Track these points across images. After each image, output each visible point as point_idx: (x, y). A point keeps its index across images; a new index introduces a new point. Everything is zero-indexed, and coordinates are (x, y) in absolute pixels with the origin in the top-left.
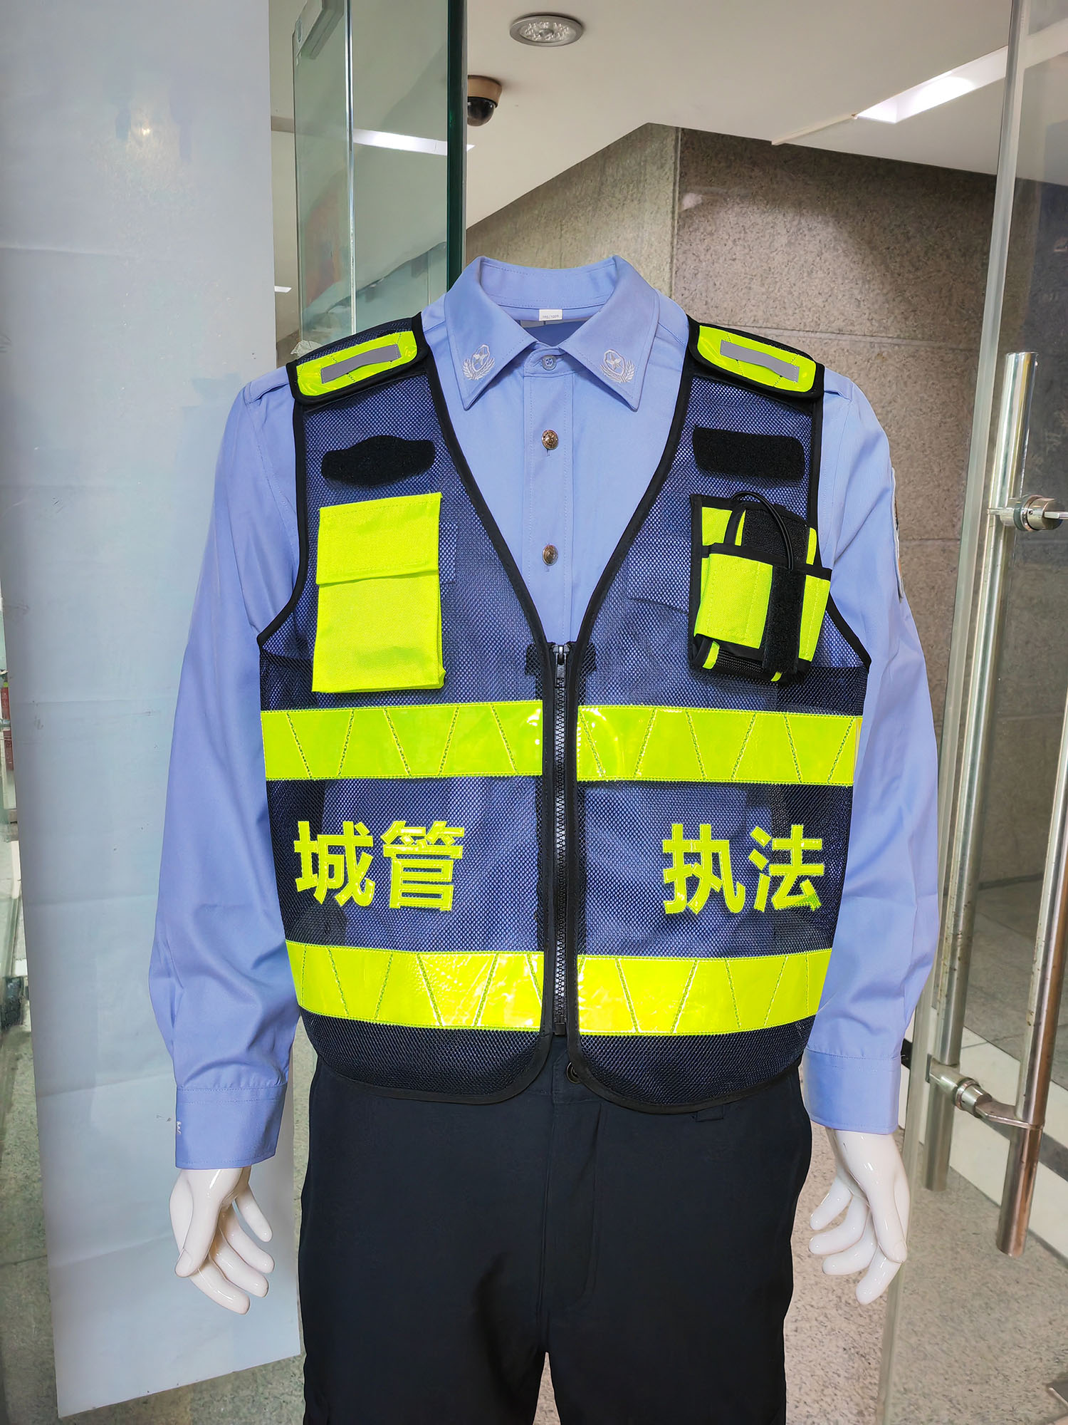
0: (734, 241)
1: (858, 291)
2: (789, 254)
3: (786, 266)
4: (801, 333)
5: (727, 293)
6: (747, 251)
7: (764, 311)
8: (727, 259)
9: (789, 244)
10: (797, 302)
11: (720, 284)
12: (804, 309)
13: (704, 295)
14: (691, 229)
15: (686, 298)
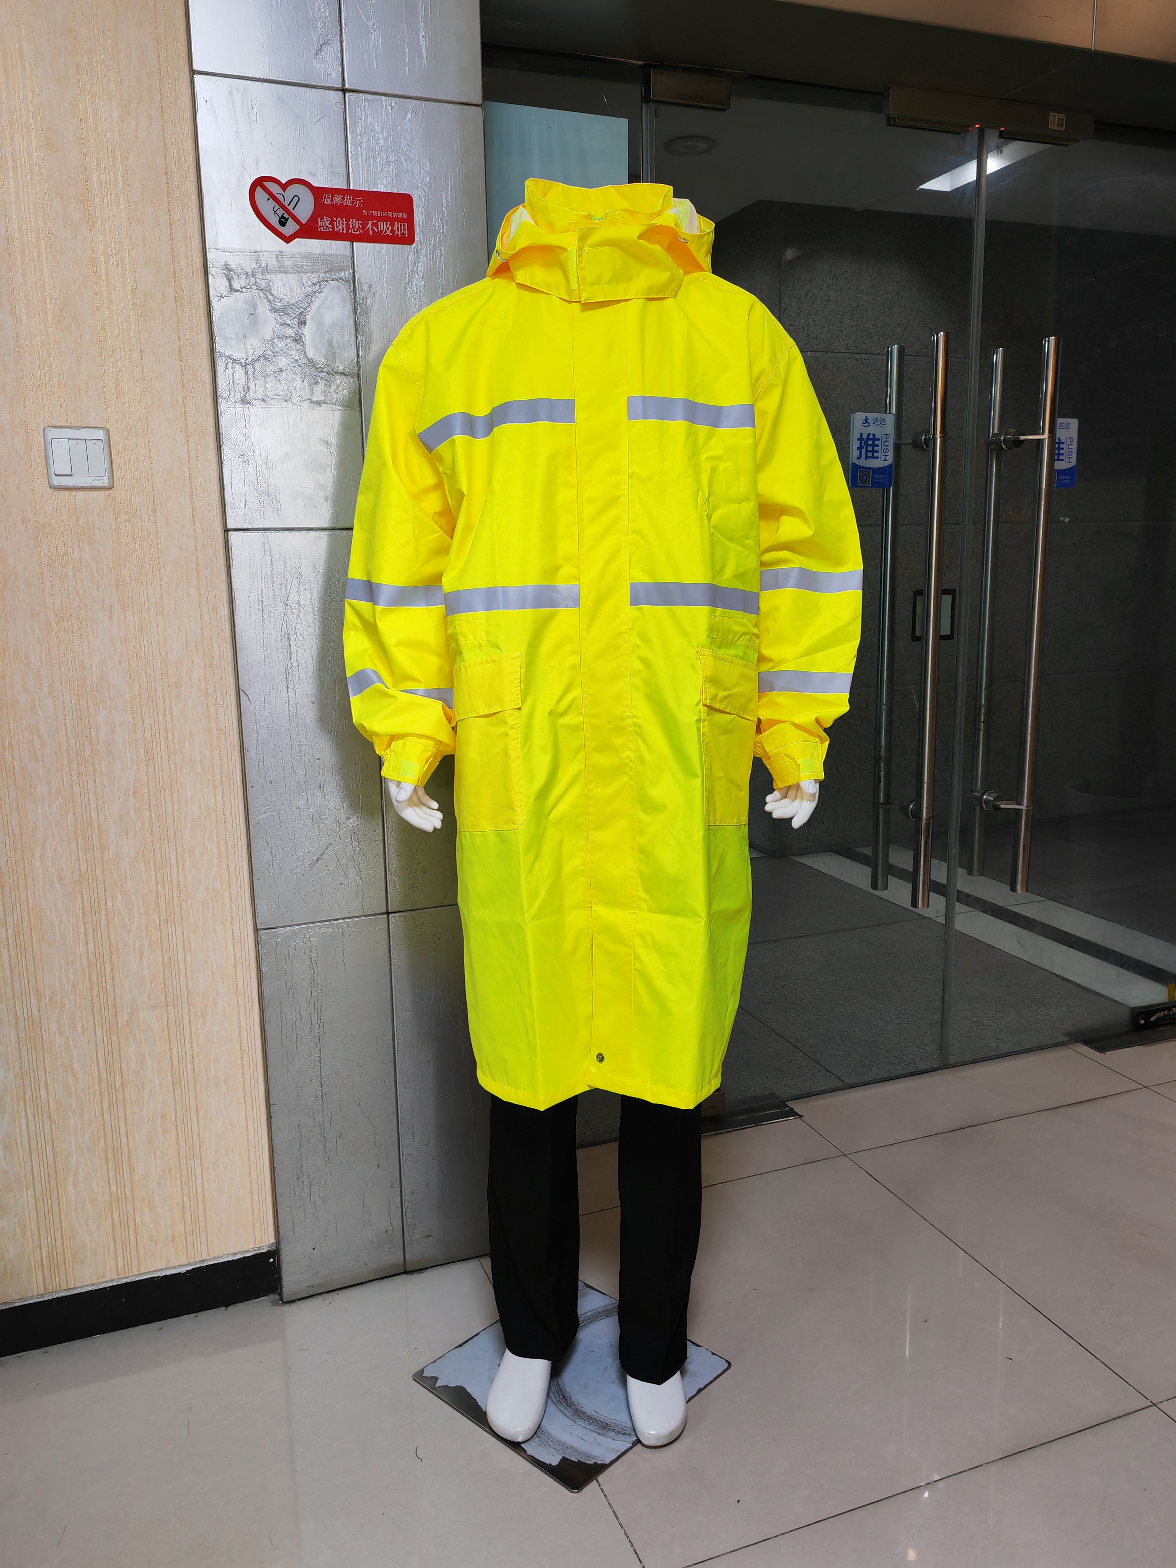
2: (873, 294)
3: (871, 305)
5: (824, 327)
6: (838, 293)
7: (853, 340)
8: (824, 300)
9: (873, 286)
10: (881, 332)
11: (818, 320)
13: (806, 329)
14: (794, 278)
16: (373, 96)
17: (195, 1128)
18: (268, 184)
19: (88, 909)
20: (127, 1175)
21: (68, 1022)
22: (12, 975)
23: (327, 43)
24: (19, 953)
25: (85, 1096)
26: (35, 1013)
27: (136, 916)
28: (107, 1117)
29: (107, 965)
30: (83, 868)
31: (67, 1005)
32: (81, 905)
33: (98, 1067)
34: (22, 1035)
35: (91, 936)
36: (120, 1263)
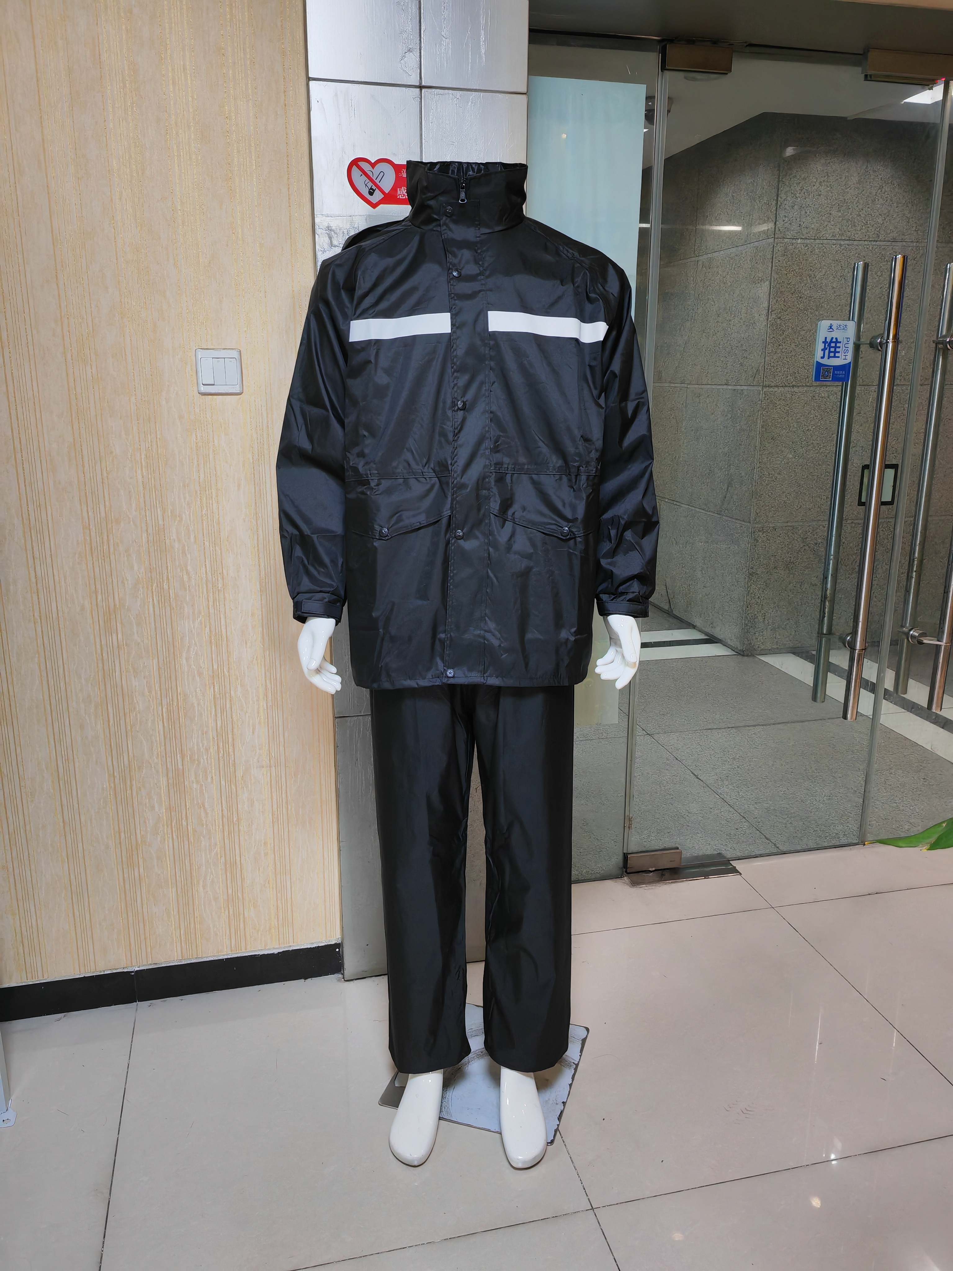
0: (821, 182)
1: (906, 212)
2: (858, 188)
3: (856, 197)
4: (866, 243)
5: (814, 218)
6: (829, 189)
7: (839, 229)
8: (815, 195)
9: (859, 182)
10: (864, 221)
11: (810, 212)
12: (869, 226)
13: (798, 220)
14: (791, 177)
15: (786, 223)
16: (442, 90)
17: (287, 854)
18: (361, 164)
19: (218, 696)
20: (239, 883)
21: (202, 775)
22: (165, 739)
23: (410, 50)
24: (170, 724)
25: (212, 826)
26: (180, 767)
27: (251, 702)
28: (227, 841)
29: (230, 736)
30: (215, 667)
31: (202, 762)
32: (213, 693)
33: (222, 806)
34: (171, 781)
35: (219, 715)
36: (233, 943)
